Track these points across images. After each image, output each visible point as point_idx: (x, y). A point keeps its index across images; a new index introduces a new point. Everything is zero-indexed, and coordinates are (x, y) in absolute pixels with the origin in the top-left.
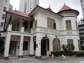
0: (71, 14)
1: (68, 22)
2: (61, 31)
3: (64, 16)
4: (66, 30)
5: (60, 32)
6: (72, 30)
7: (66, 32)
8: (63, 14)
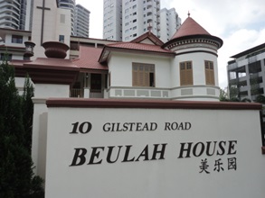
0: (192, 45)
1: (186, 67)
2: (171, 89)
3: (177, 52)
4: (179, 86)
5: (169, 91)
6: (194, 84)
7: (179, 90)
8: (176, 48)
